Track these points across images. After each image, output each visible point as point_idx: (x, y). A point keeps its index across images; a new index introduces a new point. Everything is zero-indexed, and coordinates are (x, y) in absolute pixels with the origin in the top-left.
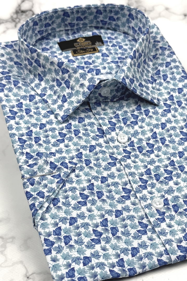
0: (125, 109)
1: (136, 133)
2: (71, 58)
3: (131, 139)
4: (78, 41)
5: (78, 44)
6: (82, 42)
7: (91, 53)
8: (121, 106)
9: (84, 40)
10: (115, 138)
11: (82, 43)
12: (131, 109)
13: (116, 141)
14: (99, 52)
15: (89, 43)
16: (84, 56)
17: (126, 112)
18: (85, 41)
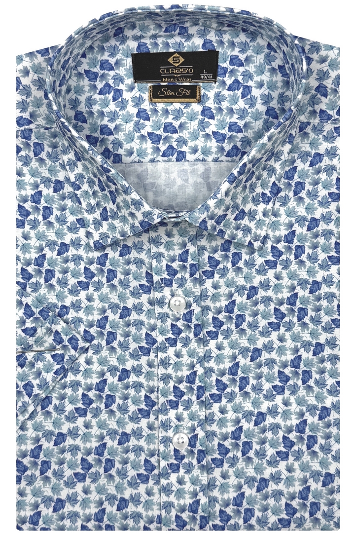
0: (203, 242)
1: (203, 296)
2: (146, 106)
3: (190, 306)
4: (170, 60)
5: (168, 70)
6: (177, 65)
7: (183, 100)
8: (199, 236)
9: (182, 60)
10: (167, 301)
11: (175, 68)
12: (214, 244)
13: (167, 305)
14: (199, 102)
15: (188, 71)
16: (170, 108)
17: (202, 249)
18: (182, 64)
